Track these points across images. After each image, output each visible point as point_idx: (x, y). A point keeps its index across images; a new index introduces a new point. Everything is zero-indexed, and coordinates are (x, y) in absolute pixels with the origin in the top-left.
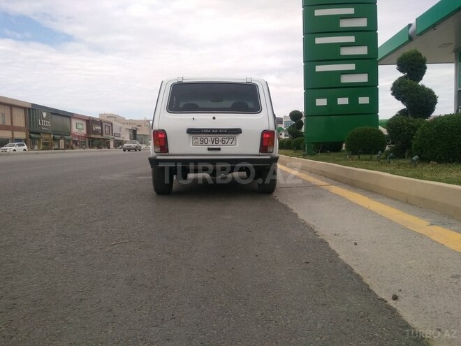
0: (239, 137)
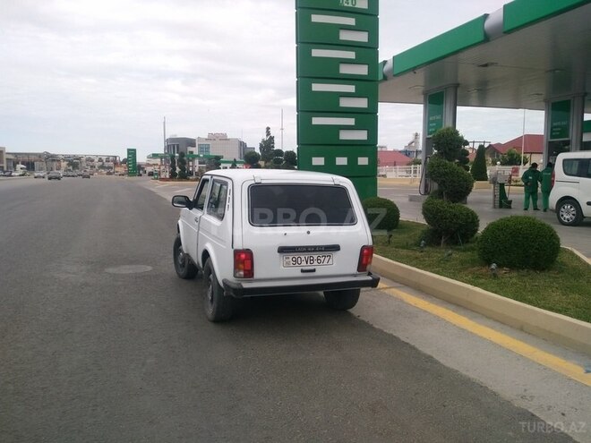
0: (336, 255)
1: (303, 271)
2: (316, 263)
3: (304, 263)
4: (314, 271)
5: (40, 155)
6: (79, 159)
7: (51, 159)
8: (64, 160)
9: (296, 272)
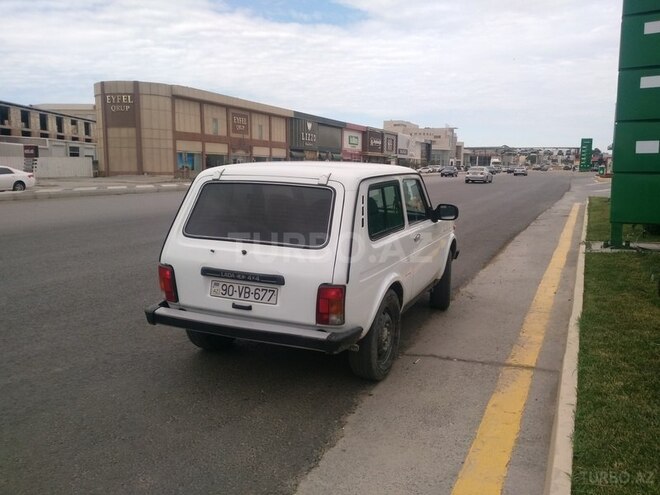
0: (281, 291)
1: (234, 306)
2: (252, 297)
3: (236, 295)
4: (250, 308)
5: (497, 149)
6: (537, 152)
7: (507, 152)
8: (521, 154)
9: (225, 305)
